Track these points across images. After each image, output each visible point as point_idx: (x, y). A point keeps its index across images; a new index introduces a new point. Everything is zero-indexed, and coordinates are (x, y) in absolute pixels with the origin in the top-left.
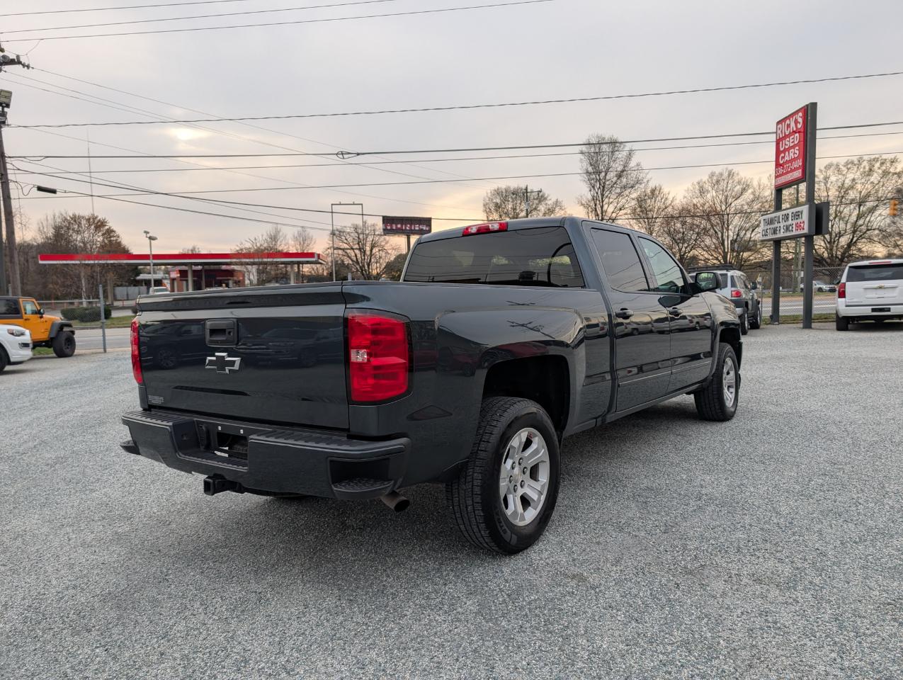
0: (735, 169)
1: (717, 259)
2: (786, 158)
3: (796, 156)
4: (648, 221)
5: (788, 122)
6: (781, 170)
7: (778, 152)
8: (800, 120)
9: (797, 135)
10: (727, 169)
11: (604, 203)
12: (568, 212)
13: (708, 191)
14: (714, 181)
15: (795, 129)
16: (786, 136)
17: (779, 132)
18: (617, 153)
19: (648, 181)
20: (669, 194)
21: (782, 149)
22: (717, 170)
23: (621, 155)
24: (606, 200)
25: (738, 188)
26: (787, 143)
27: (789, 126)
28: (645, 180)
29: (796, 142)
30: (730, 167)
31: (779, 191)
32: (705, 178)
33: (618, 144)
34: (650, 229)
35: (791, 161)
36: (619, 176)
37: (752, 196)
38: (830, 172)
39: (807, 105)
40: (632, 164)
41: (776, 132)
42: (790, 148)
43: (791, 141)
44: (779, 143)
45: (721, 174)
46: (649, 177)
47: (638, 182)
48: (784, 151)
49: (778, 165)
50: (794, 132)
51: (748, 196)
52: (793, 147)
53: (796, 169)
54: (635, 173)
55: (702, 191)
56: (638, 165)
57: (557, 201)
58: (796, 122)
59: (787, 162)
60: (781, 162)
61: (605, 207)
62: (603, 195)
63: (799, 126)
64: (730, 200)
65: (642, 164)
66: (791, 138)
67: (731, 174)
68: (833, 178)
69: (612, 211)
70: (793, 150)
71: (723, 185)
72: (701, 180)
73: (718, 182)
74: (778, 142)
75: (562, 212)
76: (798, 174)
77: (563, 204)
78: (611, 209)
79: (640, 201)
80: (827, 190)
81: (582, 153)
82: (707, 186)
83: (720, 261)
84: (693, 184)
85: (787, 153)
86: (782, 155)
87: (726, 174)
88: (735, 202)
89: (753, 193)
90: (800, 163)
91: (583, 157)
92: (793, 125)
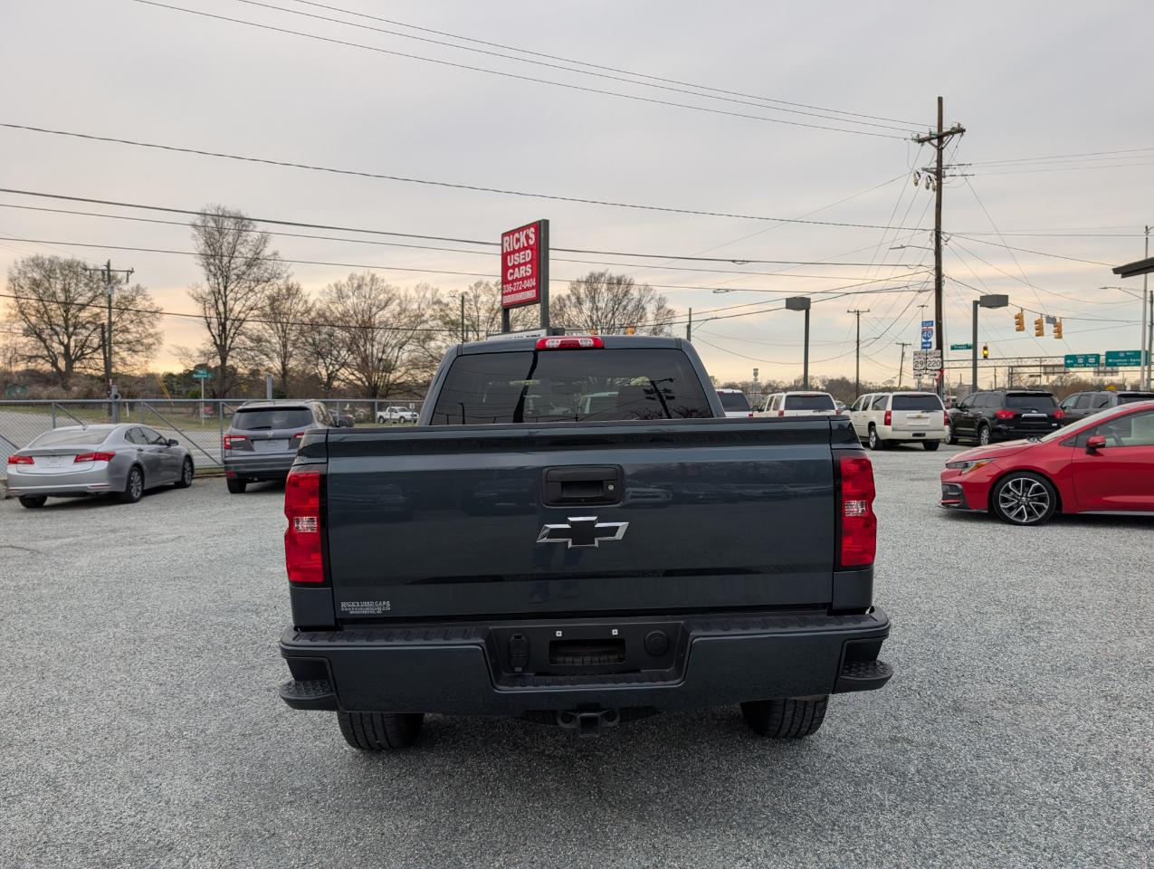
0: (379, 274)
1: (360, 379)
2: (515, 276)
3: (528, 274)
4: (282, 326)
5: (517, 235)
6: (509, 288)
7: (505, 268)
8: (532, 236)
9: (529, 251)
10: (368, 272)
11: (228, 298)
12: (156, 305)
13: (348, 297)
14: (355, 285)
15: (526, 245)
16: (514, 252)
17: (506, 245)
18: (244, 233)
19: (288, 277)
20: (309, 295)
21: (510, 265)
22: (359, 272)
23: (253, 236)
24: (231, 295)
25: (382, 297)
26: (517, 259)
27: (518, 240)
28: (285, 275)
29: (528, 259)
30: (373, 271)
31: (506, 310)
32: (344, 280)
33: (246, 222)
34: (284, 337)
35: (523, 279)
36: (249, 265)
37: (398, 309)
38: (479, 291)
39: (540, 221)
40: (267, 252)
41: (502, 245)
42: (519, 265)
43: (521, 257)
44: (506, 258)
45: (363, 278)
46: (290, 271)
47: (277, 276)
48: (514, 267)
49: (505, 281)
50: (525, 248)
51: (394, 307)
52: (525, 264)
53: (528, 289)
54: (271, 263)
55: (341, 296)
56: (275, 254)
57: (138, 287)
58: (527, 237)
59: (517, 280)
60: (510, 278)
61: (231, 303)
62: (225, 288)
63: (531, 242)
64: (374, 310)
65: (280, 254)
66: (521, 253)
67: (373, 279)
68: (483, 298)
69: (239, 309)
70: (524, 267)
71: (366, 290)
72: (340, 282)
73: (359, 287)
74: (505, 256)
75: (147, 304)
76: (531, 294)
77: (148, 292)
78: (237, 308)
79: (273, 300)
80: (478, 309)
81: (194, 226)
82: (346, 290)
83: (363, 382)
84: (329, 285)
85: (517, 269)
86: (511, 271)
87: (368, 279)
88: (381, 313)
89: (400, 304)
90: (532, 282)
91: (196, 233)
92: (523, 239)
